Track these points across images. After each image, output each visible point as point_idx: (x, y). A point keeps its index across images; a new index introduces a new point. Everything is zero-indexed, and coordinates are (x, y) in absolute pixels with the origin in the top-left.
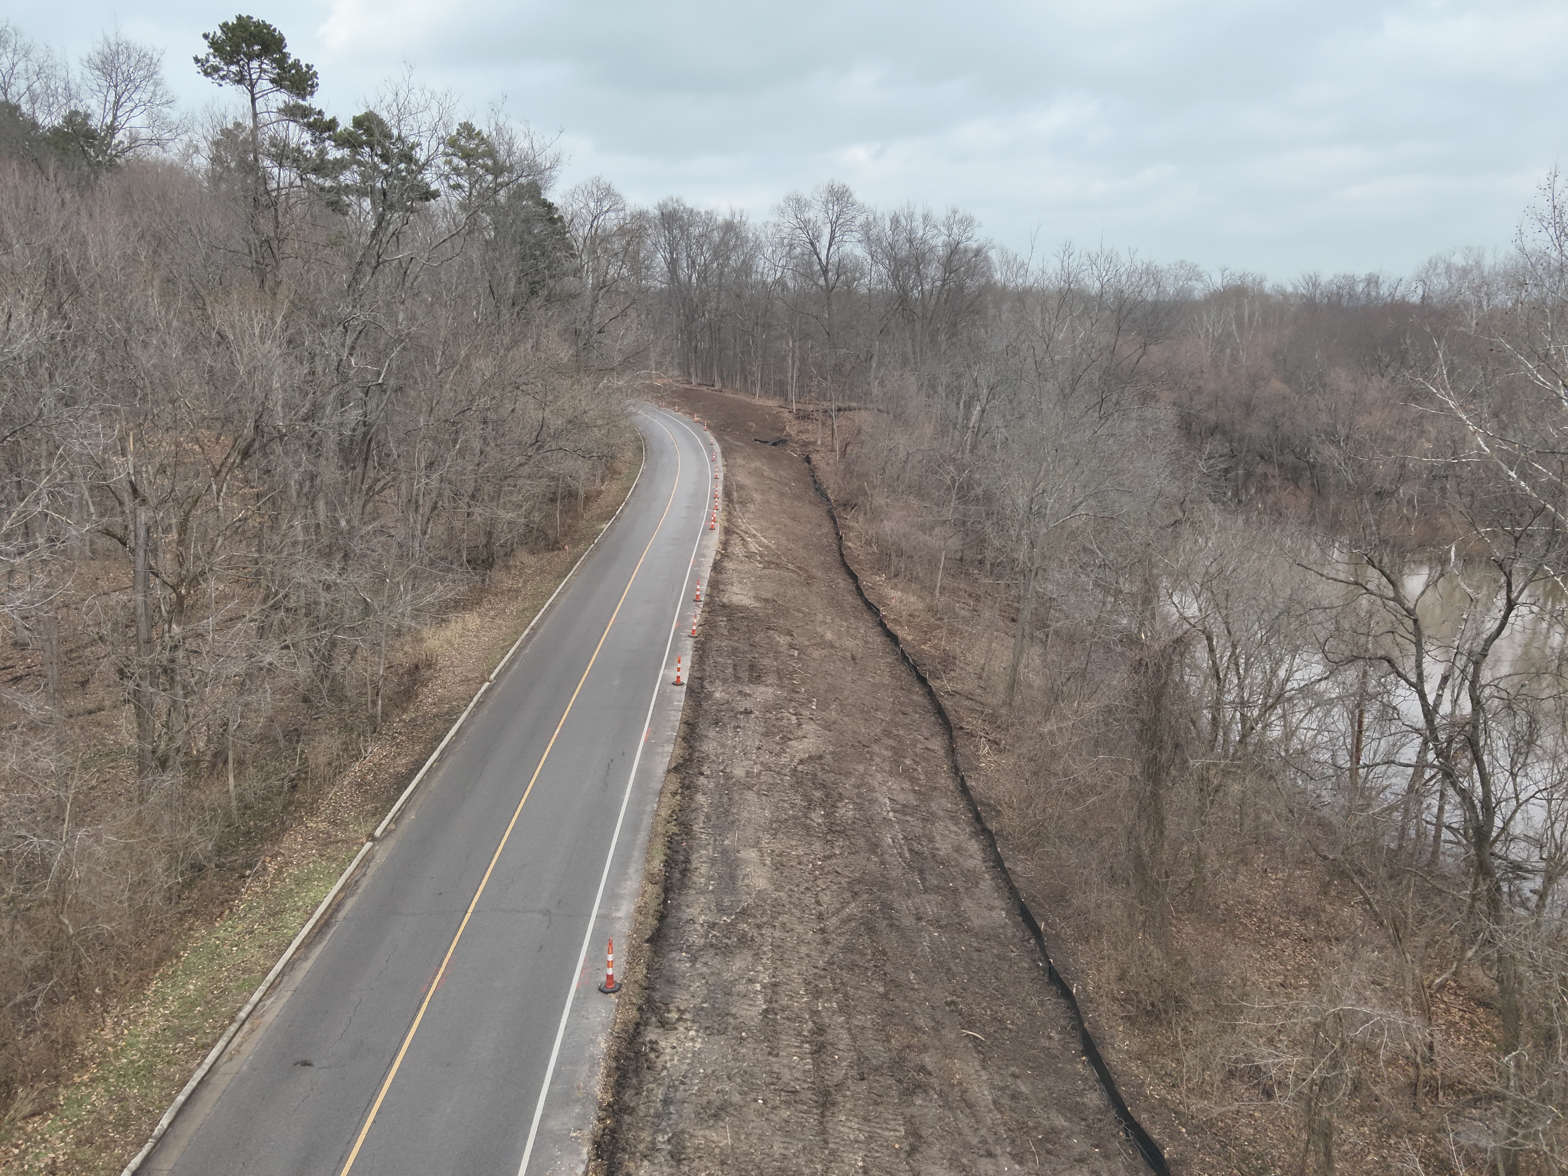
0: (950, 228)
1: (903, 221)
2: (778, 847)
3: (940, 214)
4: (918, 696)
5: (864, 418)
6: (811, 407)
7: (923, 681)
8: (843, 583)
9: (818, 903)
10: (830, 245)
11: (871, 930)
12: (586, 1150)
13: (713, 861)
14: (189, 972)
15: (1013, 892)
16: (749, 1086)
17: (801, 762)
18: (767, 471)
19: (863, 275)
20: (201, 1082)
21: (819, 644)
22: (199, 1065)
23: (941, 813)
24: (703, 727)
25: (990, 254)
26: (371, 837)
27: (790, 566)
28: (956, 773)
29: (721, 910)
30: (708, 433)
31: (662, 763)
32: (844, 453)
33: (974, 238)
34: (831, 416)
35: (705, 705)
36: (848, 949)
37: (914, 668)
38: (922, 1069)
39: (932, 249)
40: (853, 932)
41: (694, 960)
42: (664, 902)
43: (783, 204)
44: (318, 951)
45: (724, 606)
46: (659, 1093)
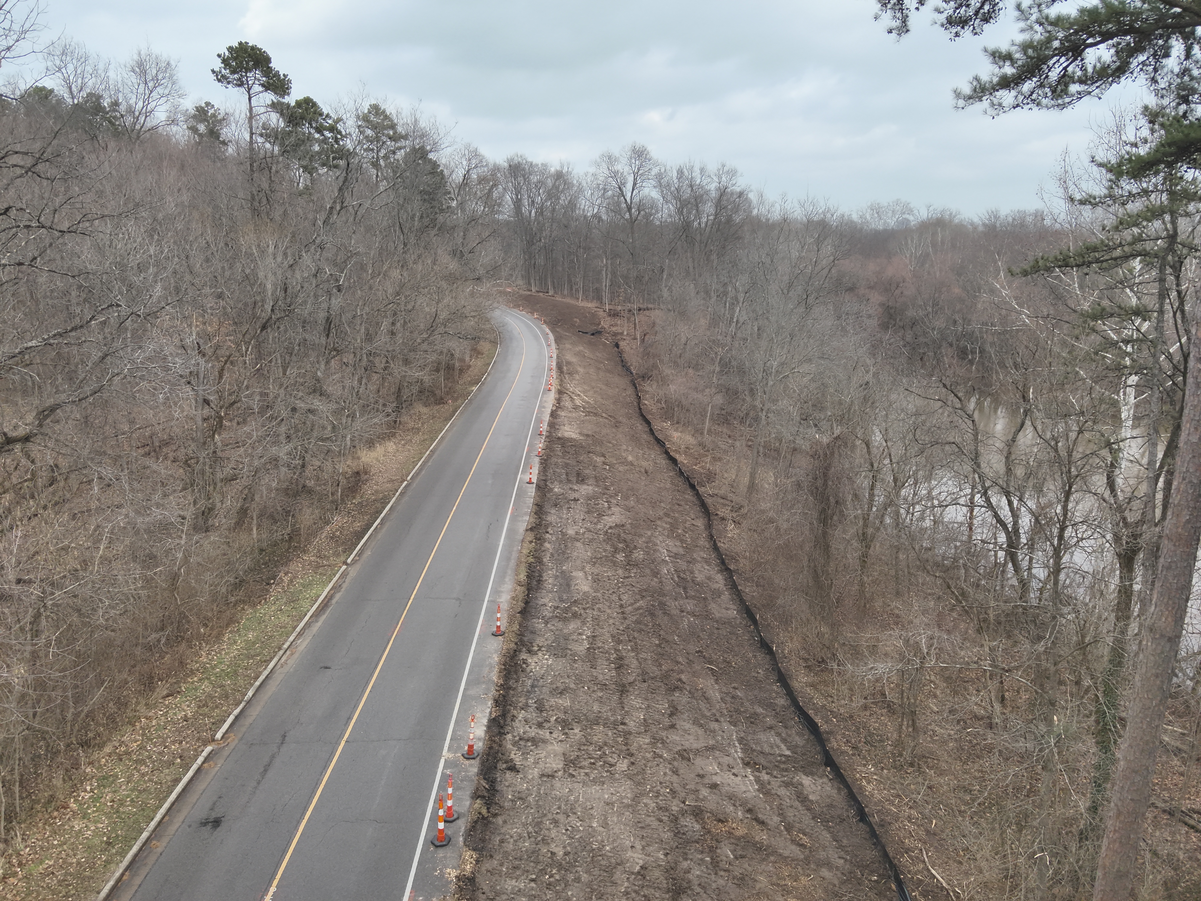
0: (720, 177)
1: (686, 173)
2: (596, 571)
3: (712, 168)
4: (689, 495)
5: (657, 315)
6: (619, 308)
7: (692, 487)
8: (640, 426)
9: (620, 599)
10: (633, 190)
11: (652, 615)
12: (490, 703)
13: (556, 577)
14: (248, 629)
15: (742, 601)
16: (579, 680)
17: (611, 528)
18: (587, 353)
19: (657, 212)
20: (267, 677)
21: (623, 463)
22: (265, 669)
23: (699, 559)
24: (547, 507)
25: (749, 196)
26: (345, 563)
27: (604, 415)
28: (711, 539)
29: (562, 600)
30: (544, 326)
31: (522, 526)
32: (643, 341)
33: (737, 185)
34: (634, 314)
35: (548, 495)
36: (638, 622)
37: (688, 480)
38: (680, 680)
39: (707, 192)
40: (641, 614)
41: (546, 623)
42: (528, 595)
43: (599, 160)
44: (323, 618)
45: (559, 438)
46: (529, 682)
